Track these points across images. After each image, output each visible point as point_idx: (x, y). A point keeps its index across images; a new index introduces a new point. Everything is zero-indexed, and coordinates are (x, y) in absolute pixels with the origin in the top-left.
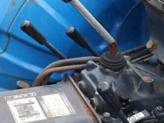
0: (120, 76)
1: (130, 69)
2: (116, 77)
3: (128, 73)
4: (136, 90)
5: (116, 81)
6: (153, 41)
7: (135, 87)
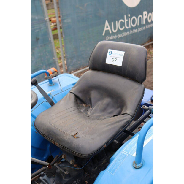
0: (56, 176)
1: (59, 170)
2: (54, 177)
3: (58, 172)
4: (64, 178)
5: (55, 179)
6: (64, 155)
7: (63, 177)
